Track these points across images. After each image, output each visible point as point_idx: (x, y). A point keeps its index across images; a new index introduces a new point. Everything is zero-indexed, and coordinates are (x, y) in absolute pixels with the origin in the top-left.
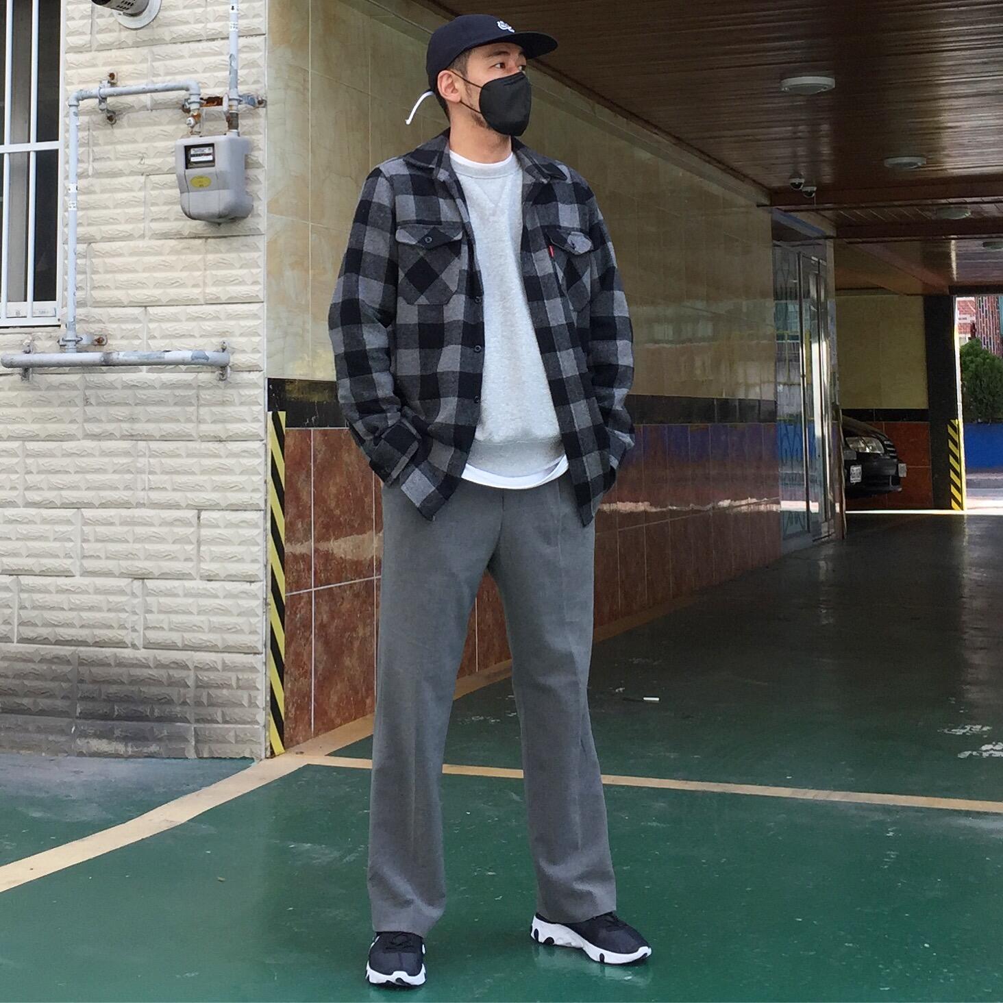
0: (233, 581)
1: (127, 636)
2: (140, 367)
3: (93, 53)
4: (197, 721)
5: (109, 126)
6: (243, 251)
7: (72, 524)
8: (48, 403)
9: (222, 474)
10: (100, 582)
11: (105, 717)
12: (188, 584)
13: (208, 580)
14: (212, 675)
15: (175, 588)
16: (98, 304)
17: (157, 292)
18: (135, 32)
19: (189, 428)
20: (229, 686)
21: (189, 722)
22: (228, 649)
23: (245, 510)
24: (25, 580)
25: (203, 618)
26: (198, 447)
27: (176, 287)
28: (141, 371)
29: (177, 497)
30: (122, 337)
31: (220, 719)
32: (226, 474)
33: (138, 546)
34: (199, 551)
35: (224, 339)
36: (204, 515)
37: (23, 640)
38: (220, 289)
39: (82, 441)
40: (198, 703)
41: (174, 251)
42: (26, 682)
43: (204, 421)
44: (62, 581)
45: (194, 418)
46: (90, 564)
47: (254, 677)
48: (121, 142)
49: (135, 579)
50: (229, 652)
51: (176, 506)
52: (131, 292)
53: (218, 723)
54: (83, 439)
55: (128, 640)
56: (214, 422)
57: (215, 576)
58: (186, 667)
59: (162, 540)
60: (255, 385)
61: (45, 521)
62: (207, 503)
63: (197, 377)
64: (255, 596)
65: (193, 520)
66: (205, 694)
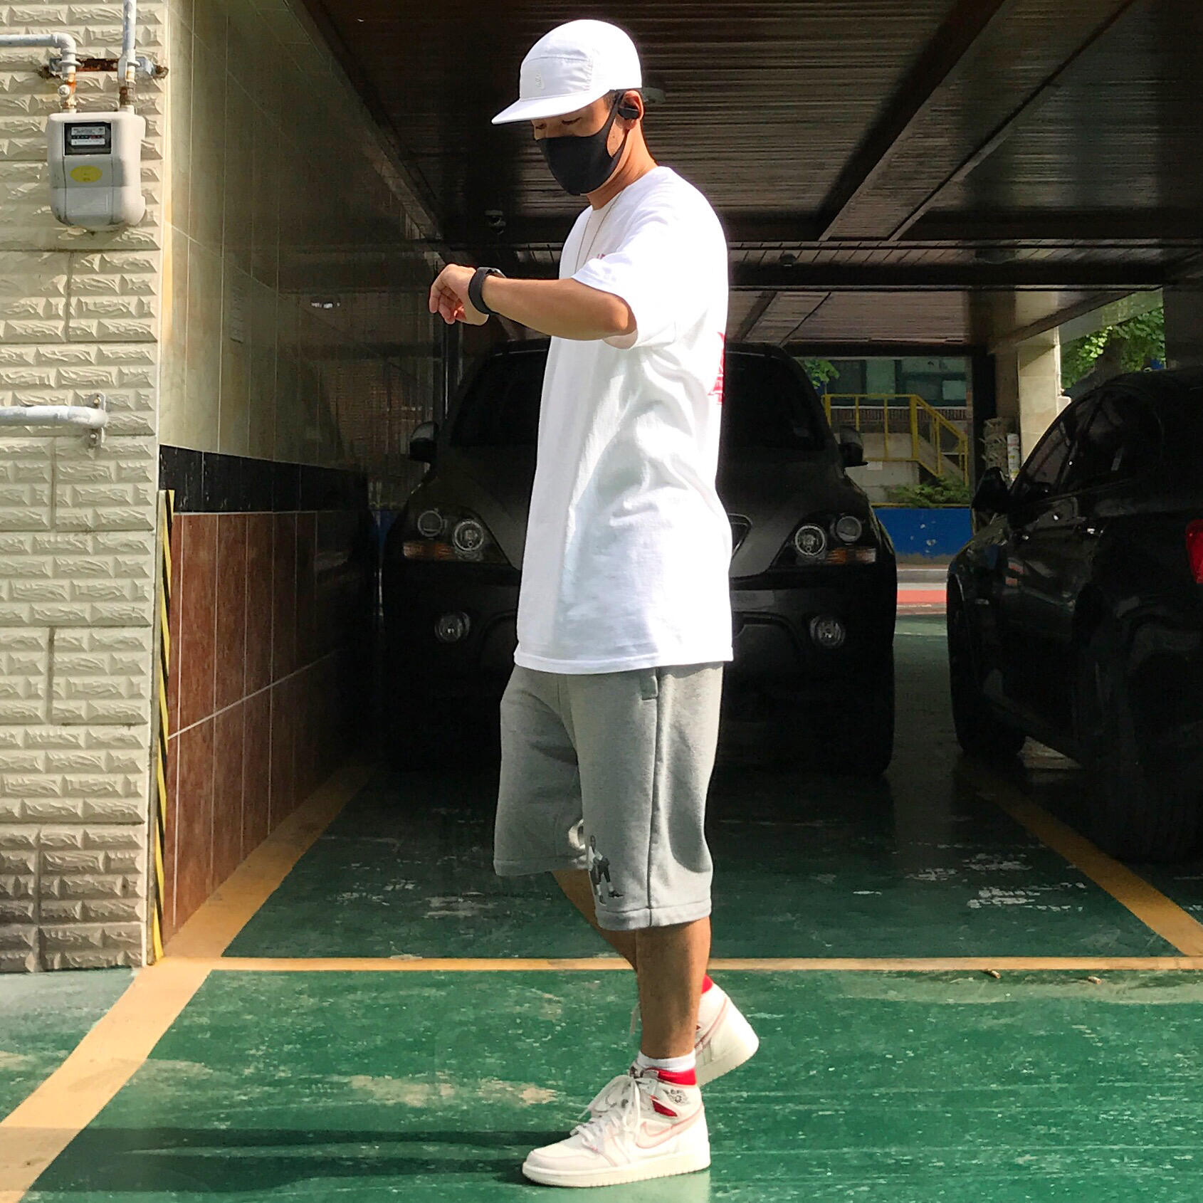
0: (103, 724)
9: (88, 576)
12: (35, 731)
13: (64, 724)
14: (70, 856)
15: (12, 736)
19: (39, 513)
20: (93, 871)
22: (93, 819)
23: (123, 626)
25: (56, 777)
26: (52, 539)
27: (24, 318)
29: (18, 609)
31: (79, 916)
32: (94, 577)
34: (50, 684)
35: (98, 391)
36: (61, 634)
38: (92, 322)
40: (45, 896)
41: (21, 269)
43: (65, 505)
45: (47, 500)
47: (132, 855)
50: (96, 824)
51: (16, 623)
53: (74, 920)
56: (78, 505)
57: (74, 718)
60: (142, 454)
62: (66, 617)
63: (52, 442)
64: (137, 745)
65: (43, 642)
66: (56, 882)
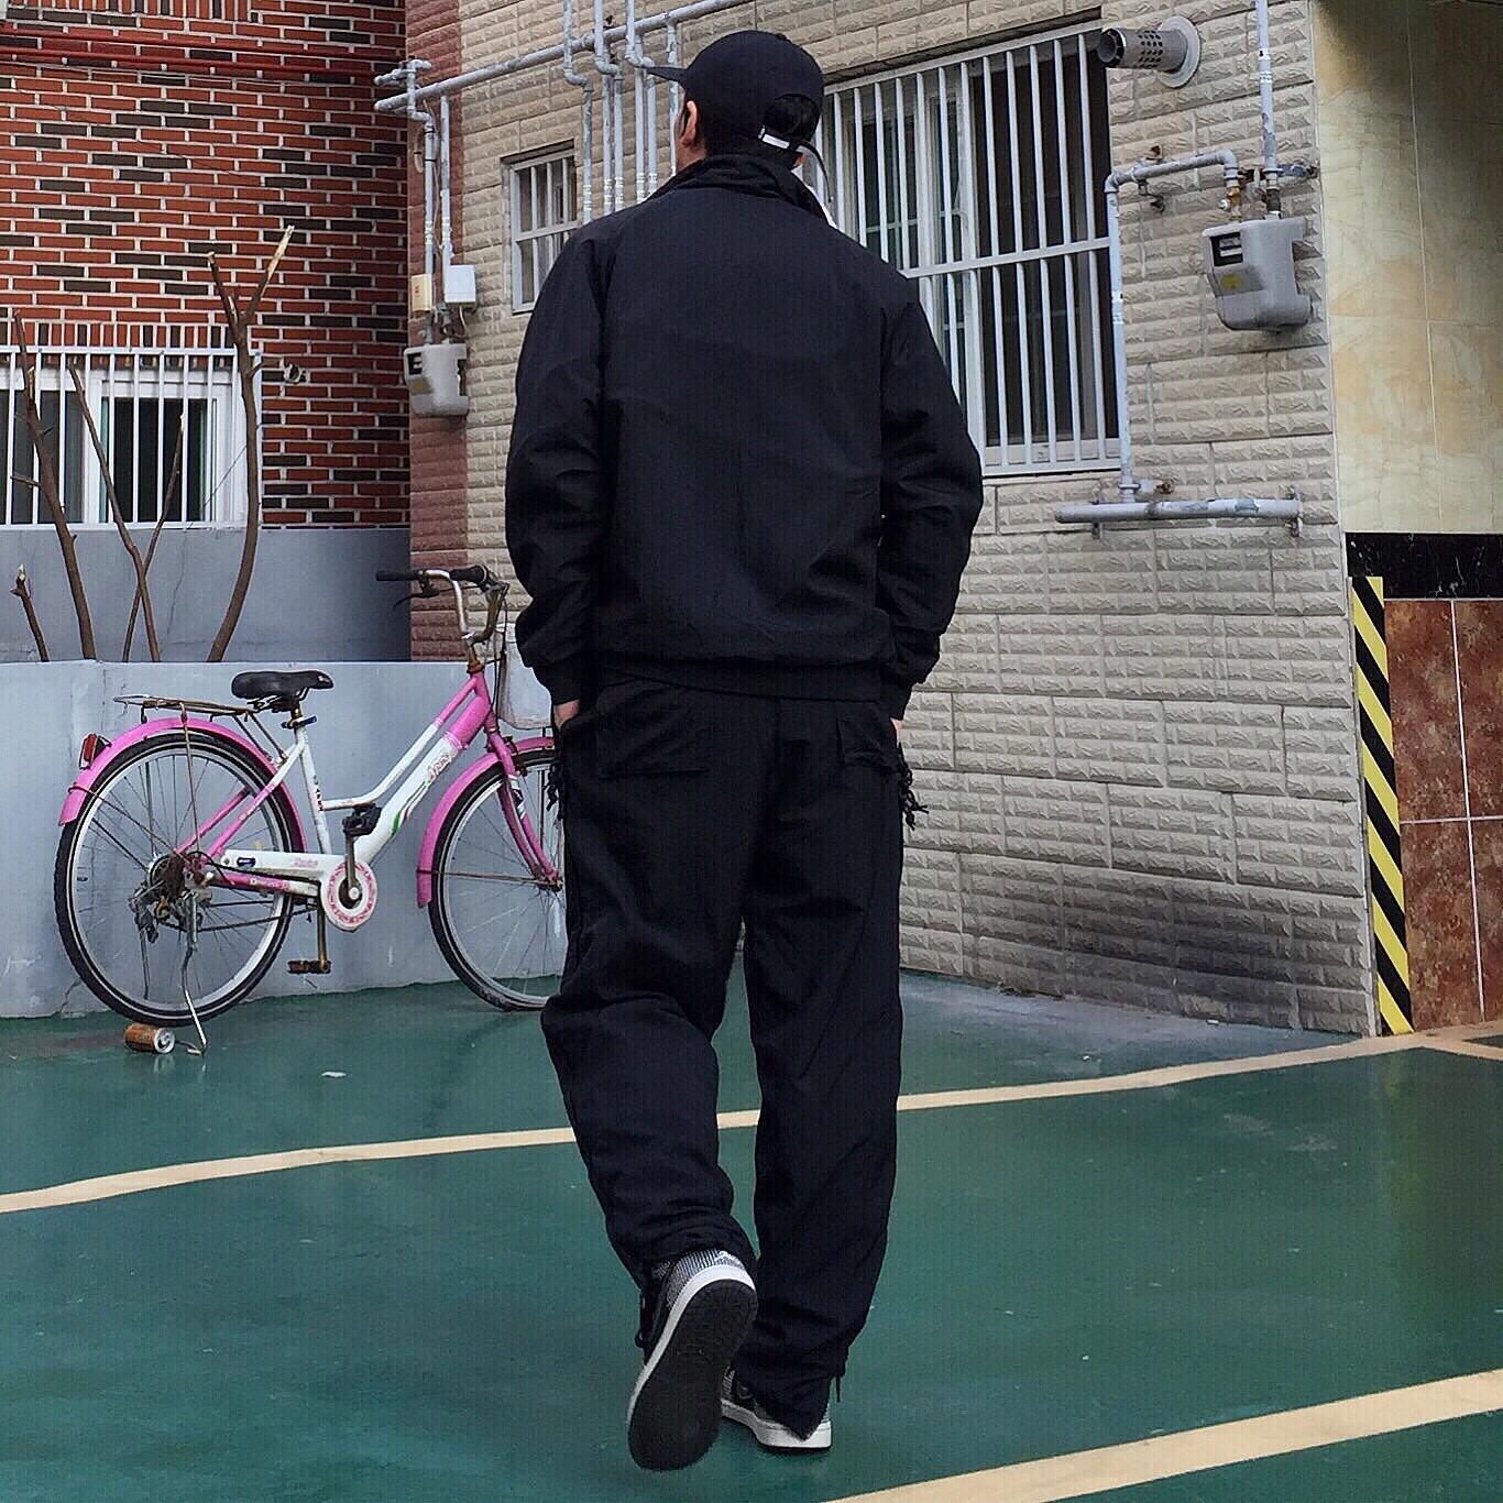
0: (1324, 799)
1: (1218, 865)
2: (1209, 520)
3: (1138, 122)
4: (1299, 981)
5: (1158, 215)
6: (1305, 367)
7: (1155, 720)
8: (1121, 567)
9: (1302, 659)
10: (1188, 794)
11: (1206, 969)
12: (1280, 801)
13: (1299, 798)
14: (1310, 922)
15: (1263, 805)
16: (1163, 440)
17: (1220, 425)
18: (1176, 92)
19: (1264, 599)
20: (1330, 939)
21: (1289, 981)
22: (1324, 888)
23: (1331, 707)
24: (1116, 790)
25: (1296, 847)
26: (1274, 623)
27: (1240, 416)
28: (1210, 525)
29: (1259, 688)
30: (1188, 483)
31: (1322, 980)
32: (1306, 659)
33: (1222, 750)
34: (1285, 757)
35: (1293, 483)
36: (1289, 711)
37: (1117, 865)
38: (1284, 417)
39: (1160, 615)
40: (1298, 958)
41: (1234, 371)
42: (1125, 919)
43: (1281, 591)
44: (1150, 792)
45: (1268, 586)
46: (1176, 771)
47: (1355, 927)
48: (1172, 235)
49: (1223, 792)
50: (1328, 893)
51: (1256, 700)
52: (1194, 424)
53: (1321, 985)
54: (1159, 612)
55: (1220, 872)
56: (1289, 591)
57: (1303, 791)
58: (1280, 910)
59: (1244, 743)
60: (1328, 543)
61: (1128, 716)
62: (1290, 697)
63: (1267, 533)
64: (1348, 821)
65: (1277, 719)
66: (1304, 946)
